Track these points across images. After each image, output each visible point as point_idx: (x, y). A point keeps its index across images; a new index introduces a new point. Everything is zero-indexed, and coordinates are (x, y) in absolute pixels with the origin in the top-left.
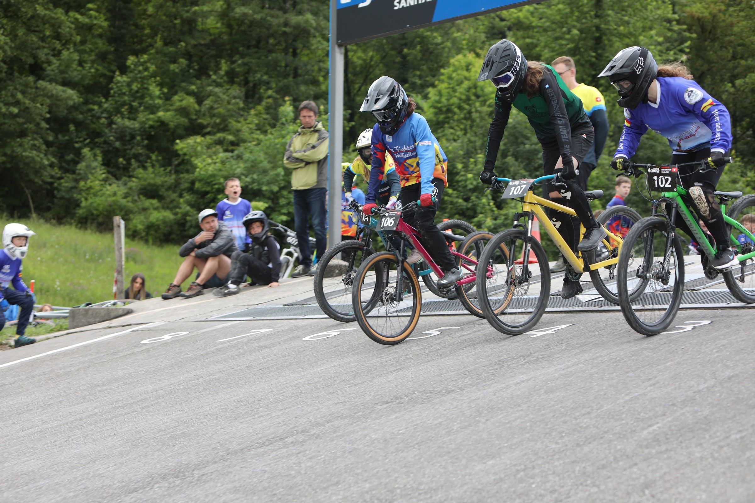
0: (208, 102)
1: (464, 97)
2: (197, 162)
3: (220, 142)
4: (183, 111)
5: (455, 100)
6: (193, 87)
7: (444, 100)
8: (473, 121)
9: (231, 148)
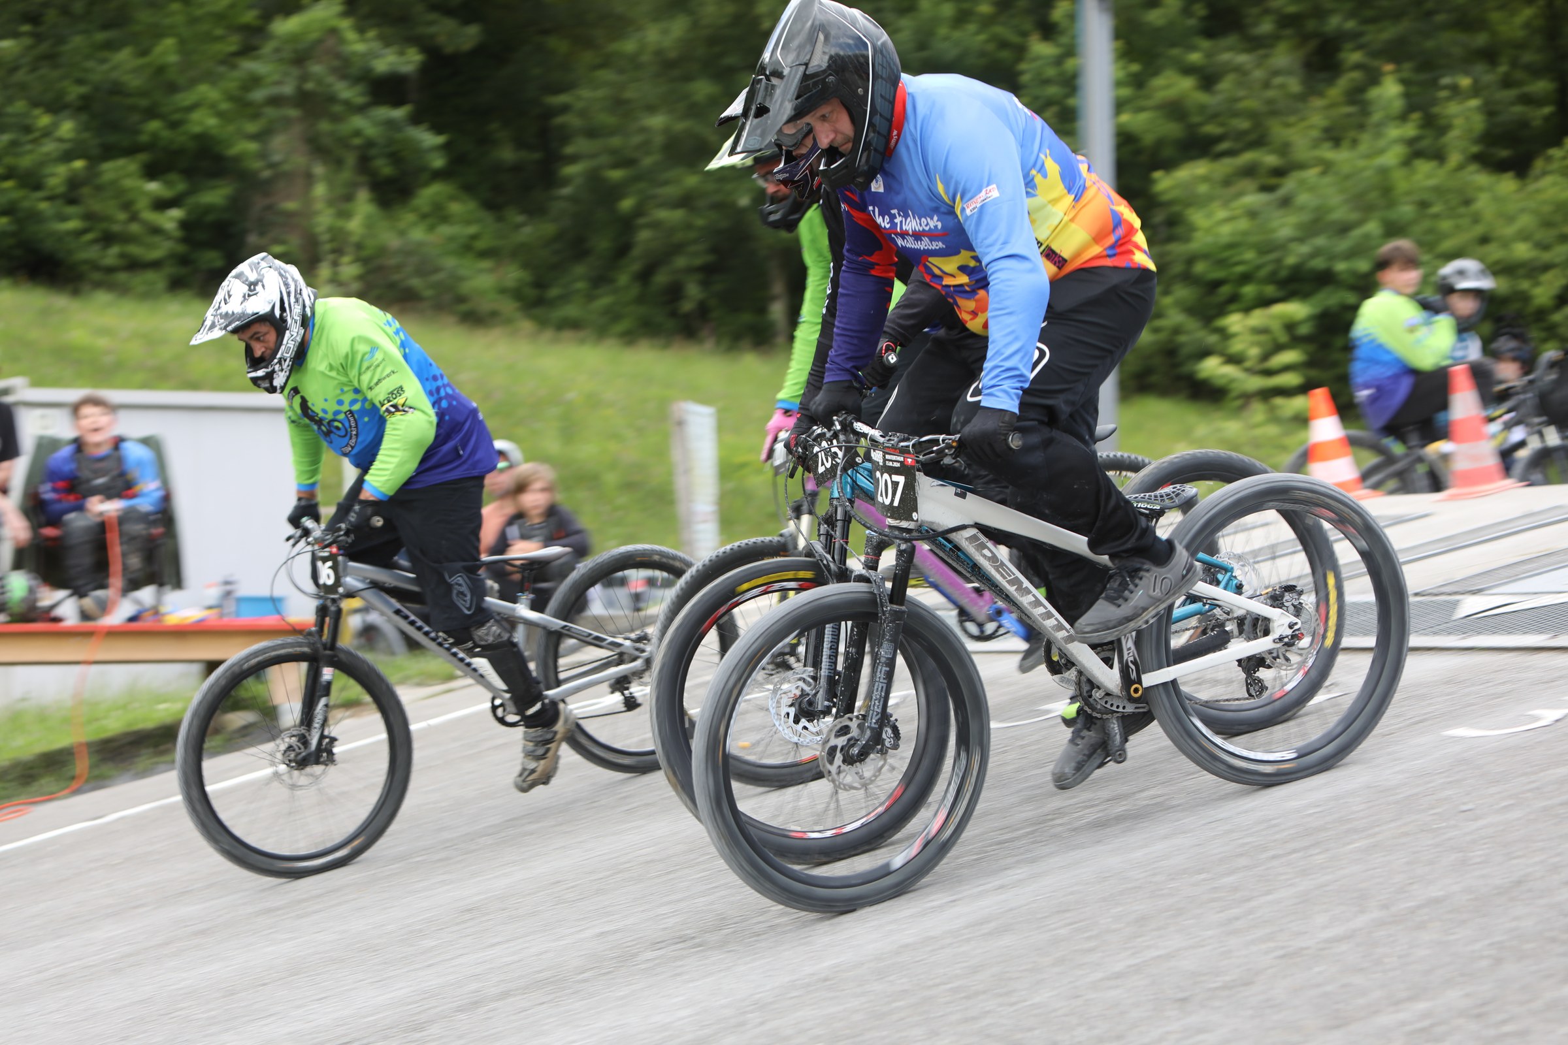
0: (1226, 85)
2: (1198, 218)
3: (1249, 171)
4: (1175, 110)
6: (1195, 57)
9: (1273, 181)
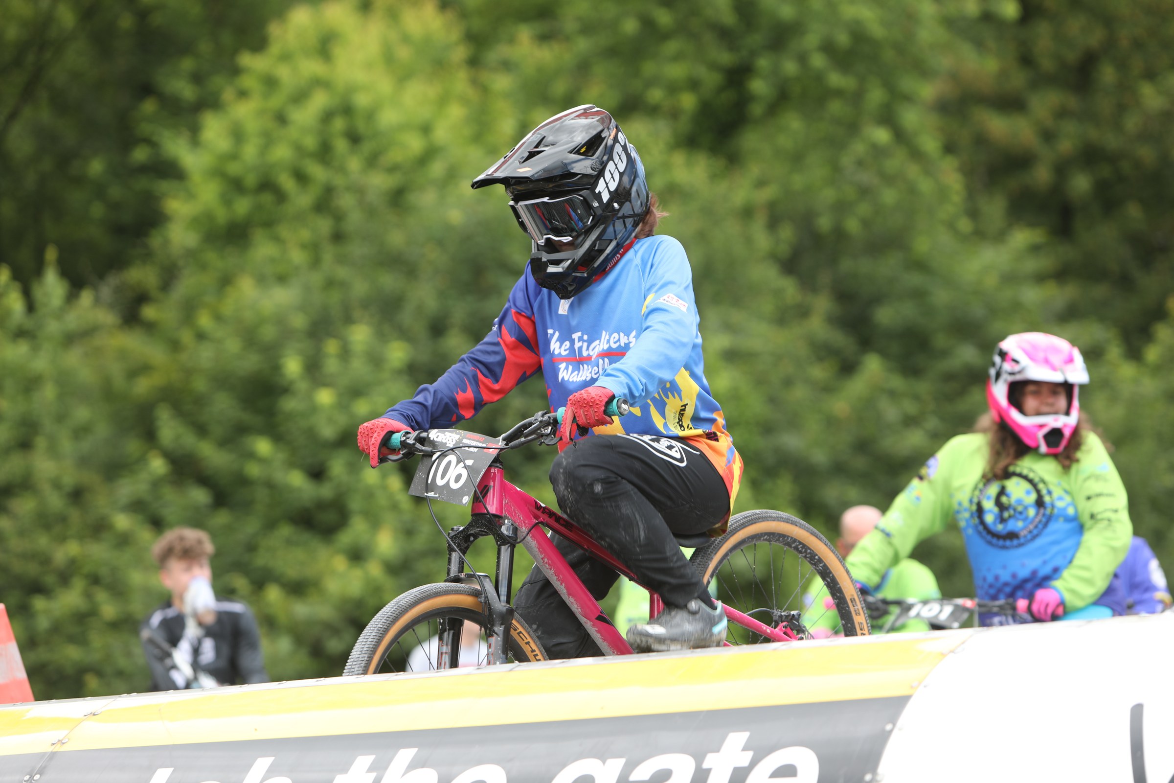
1: (310, 142)
5: (282, 153)
7: (250, 151)
8: (339, 217)
